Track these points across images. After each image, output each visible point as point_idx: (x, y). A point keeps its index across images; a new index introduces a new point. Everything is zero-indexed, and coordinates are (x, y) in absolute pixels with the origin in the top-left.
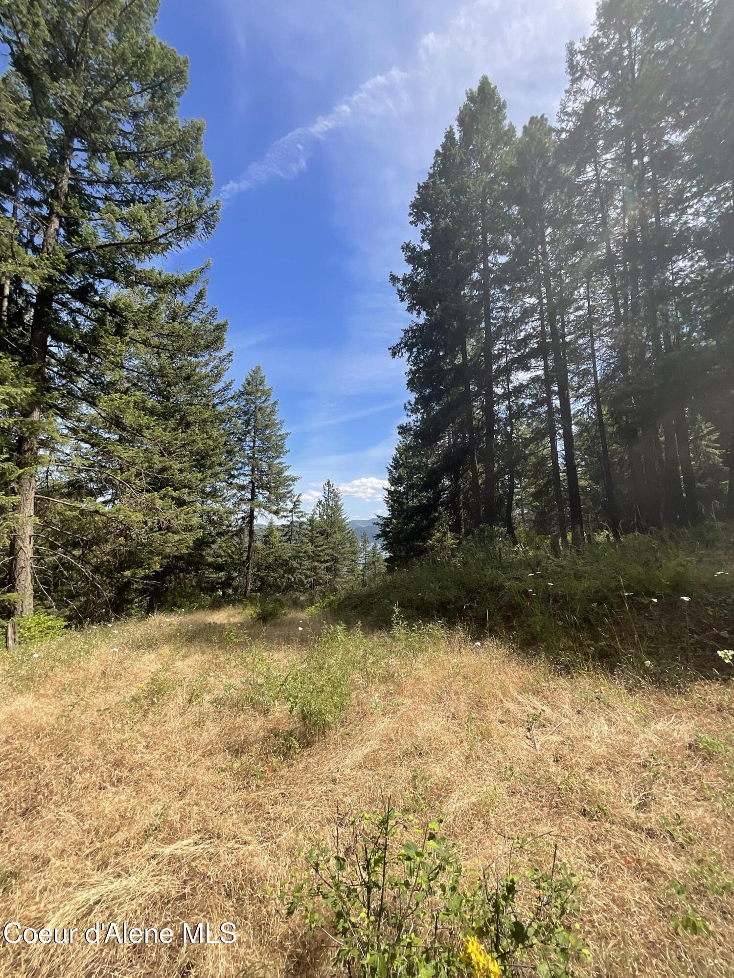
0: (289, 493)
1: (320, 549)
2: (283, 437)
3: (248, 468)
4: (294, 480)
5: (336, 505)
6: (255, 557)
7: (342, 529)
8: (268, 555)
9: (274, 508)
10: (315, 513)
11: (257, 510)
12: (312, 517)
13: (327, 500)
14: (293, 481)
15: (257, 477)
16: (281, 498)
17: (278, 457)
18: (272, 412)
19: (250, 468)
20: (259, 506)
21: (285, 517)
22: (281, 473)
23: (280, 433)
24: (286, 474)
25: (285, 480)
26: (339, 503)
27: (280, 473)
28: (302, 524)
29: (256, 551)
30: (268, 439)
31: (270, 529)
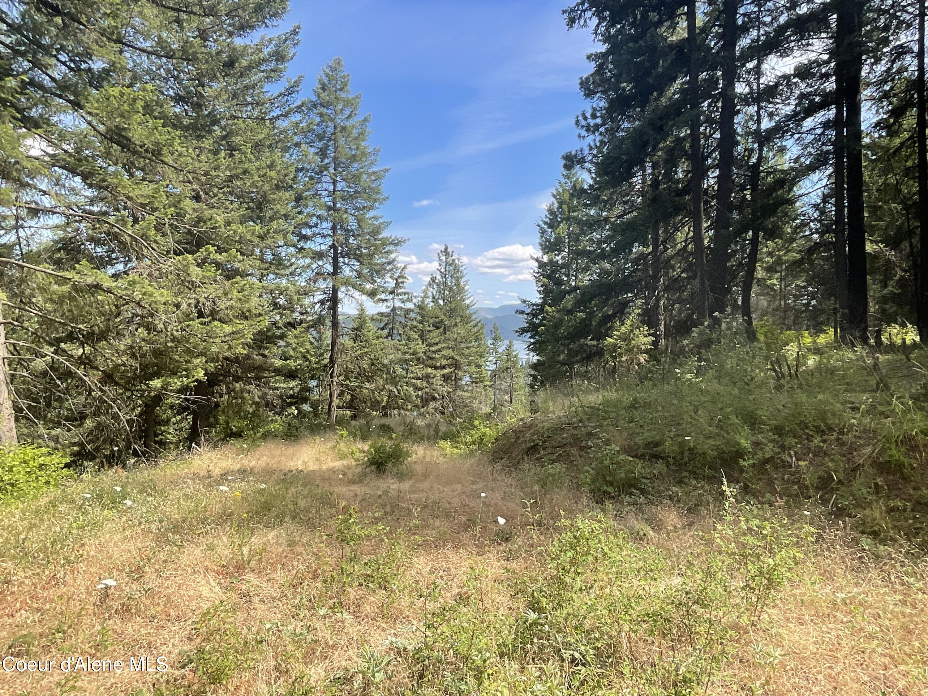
0: (389, 263)
1: (434, 349)
2: (378, 177)
3: (327, 225)
4: (397, 243)
5: (458, 285)
6: (341, 360)
7: (466, 320)
8: (361, 356)
9: (369, 286)
10: (426, 296)
11: (343, 289)
12: (423, 302)
13: (444, 276)
14: (396, 245)
15: (341, 238)
16: (379, 271)
17: (371, 208)
18: (361, 135)
19: (330, 225)
20: (346, 283)
21: (383, 301)
22: (378, 233)
23: (375, 169)
24: (384, 234)
25: (383, 244)
26: (462, 281)
27: (375, 232)
28: (408, 311)
29: (344, 351)
30: (356, 178)
31: (361, 318)
